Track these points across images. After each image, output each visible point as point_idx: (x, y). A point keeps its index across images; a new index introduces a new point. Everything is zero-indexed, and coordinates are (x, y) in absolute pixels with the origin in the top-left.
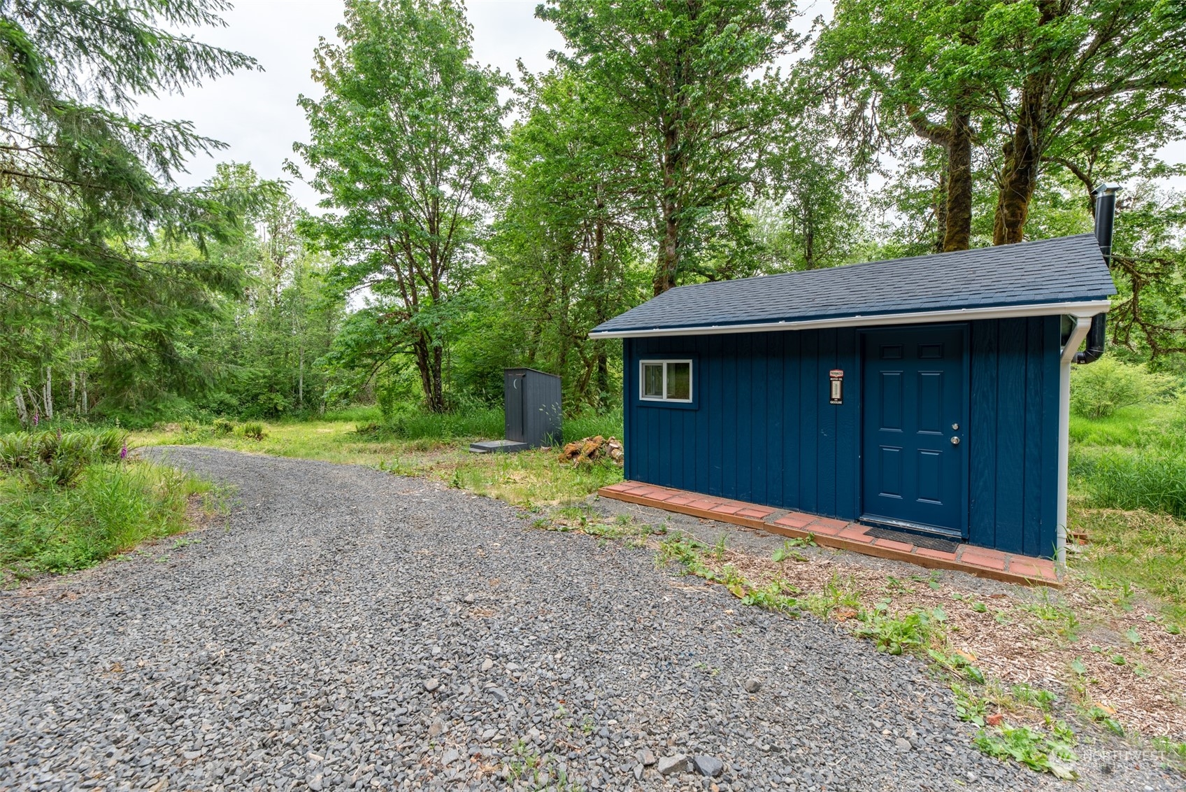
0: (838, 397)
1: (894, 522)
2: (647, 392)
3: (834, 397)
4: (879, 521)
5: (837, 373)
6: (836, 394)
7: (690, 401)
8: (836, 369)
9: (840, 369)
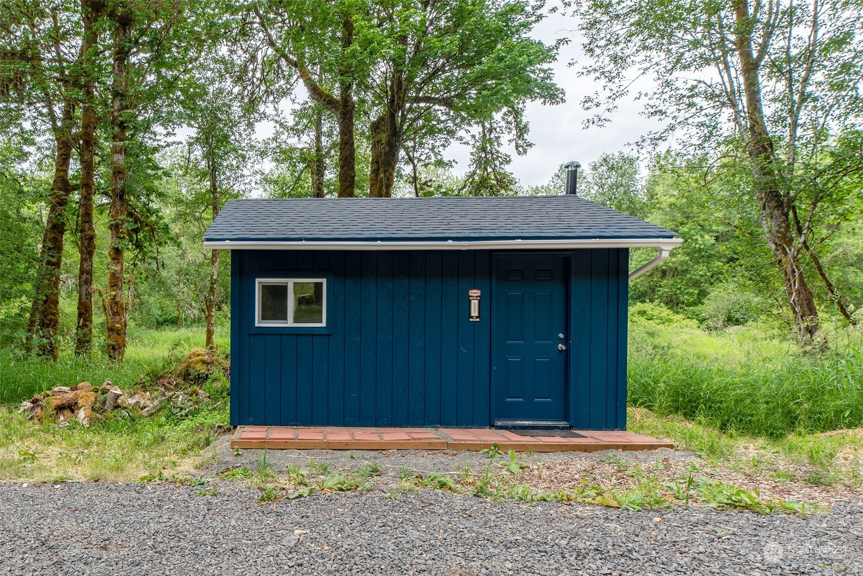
0: (477, 314)
1: (519, 422)
2: (264, 318)
3: (473, 314)
4: (509, 423)
5: (475, 293)
6: (474, 312)
7: (324, 324)
8: (474, 288)
9: (478, 289)
